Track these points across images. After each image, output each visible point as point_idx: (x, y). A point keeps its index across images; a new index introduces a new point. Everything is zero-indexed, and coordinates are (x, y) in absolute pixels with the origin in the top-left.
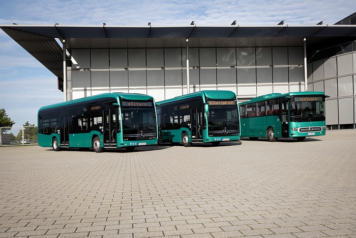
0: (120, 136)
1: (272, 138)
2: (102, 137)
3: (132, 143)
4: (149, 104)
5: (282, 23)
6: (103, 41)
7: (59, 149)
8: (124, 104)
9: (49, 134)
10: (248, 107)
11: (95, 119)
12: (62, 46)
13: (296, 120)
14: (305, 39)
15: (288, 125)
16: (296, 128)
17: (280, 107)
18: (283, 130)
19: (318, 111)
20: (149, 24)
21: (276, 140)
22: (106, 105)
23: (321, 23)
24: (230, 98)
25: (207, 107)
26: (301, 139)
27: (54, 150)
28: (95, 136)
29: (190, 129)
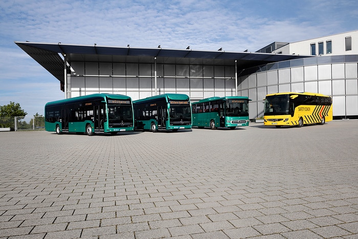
0: (107, 124)
1: (213, 127)
2: (93, 125)
3: (115, 130)
4: (128, 102)
5: (221, 49)
6: (94, 56)
7: (61, 133)
8: (110, 101)
9: (54, 122)
10: (197, 106)
11: (88, 112)
12: (63, 59)
13: (230, 115)
14: (236, 61)
15: (224, 118)
16: (230, 121)
17: (219, 106)
18: (221, 122)
19: (244, 110)
20: (128, 46)
21: (216, 128)
22: (96, 102)
23: (246, 51)
24: (185, 99)
25: (169, 105)
26: (233, 128)
27: (57, 133)
28: (88, 125)
29: (157, 120)
